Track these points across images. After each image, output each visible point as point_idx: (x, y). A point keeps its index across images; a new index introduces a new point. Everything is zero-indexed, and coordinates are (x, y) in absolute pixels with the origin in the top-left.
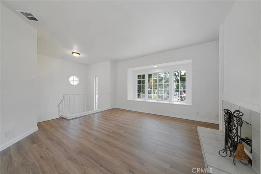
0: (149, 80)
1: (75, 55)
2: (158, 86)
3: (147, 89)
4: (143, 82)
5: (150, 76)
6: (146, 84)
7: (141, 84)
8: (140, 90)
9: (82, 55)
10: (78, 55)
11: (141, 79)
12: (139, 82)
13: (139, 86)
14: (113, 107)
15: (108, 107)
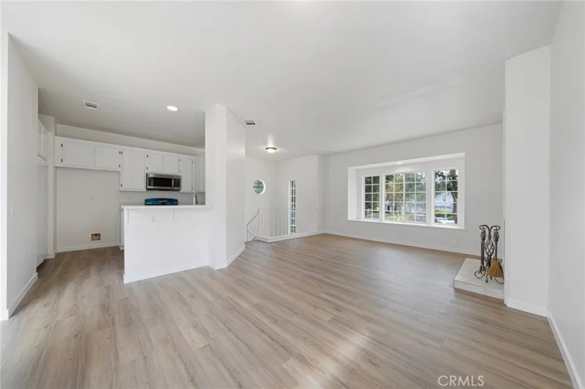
0: (387, 187)
1: (270, 151)
2: (404, 196)
3: (383, 203)
4: (376, 189)
5: (389, 178)
6: (383, 193)
7: (372, 193)
8: (370, 203)
9: (278, 150)
10: (274, 150)
11: (371, 185)
12: (368, 189)
13: (368, 198)
14: (321, 232)
15: (314, 231)
